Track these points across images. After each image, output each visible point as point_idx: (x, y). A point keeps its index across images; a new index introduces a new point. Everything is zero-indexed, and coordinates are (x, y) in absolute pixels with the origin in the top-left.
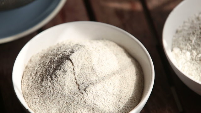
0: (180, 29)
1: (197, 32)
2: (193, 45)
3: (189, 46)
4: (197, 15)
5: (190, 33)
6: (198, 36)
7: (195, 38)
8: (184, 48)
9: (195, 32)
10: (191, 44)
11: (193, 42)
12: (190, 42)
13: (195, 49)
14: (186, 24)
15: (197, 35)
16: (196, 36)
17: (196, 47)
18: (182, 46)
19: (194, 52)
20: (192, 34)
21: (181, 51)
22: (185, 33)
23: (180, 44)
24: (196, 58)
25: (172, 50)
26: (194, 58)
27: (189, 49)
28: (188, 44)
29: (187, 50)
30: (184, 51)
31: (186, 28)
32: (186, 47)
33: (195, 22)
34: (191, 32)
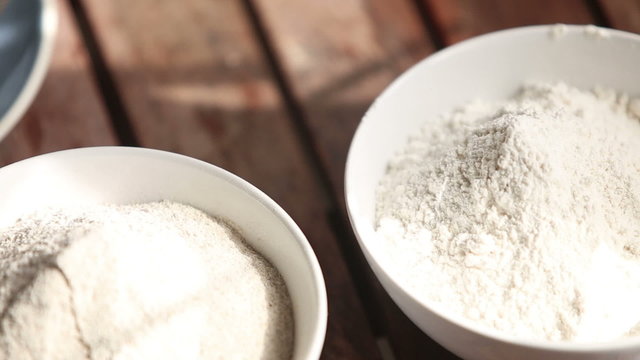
0: (396, 160)
1: (449, 166)
2: (440, 209)
3: (429, 211)
4: (447, 117)
5: (430, 172)
6: (454, 181)
7: (444, 187)
8: (413, 219)
9: (443, 168)
10: (431, 204)
11: (439, 197)
12: (429, 198)
13: (445, 219)
14: (416, 144)
15: (451, 176)
16: (447, 179)
17: (449, 213)
18: (405, 212)
19: (443, 228)
20: (433, 175)
21: (404, 225)
22: (415, 171)
23: (400, 207)
24: (449, 247)
25: (377, 226)
26: (444, 246)
27: (426, 220)
28: (424, 206)
29: (420, 224)
30: (412, 227)
31: (415, 157)
32: (420, 215)
33: (442, 137)
34: (432, 168)
